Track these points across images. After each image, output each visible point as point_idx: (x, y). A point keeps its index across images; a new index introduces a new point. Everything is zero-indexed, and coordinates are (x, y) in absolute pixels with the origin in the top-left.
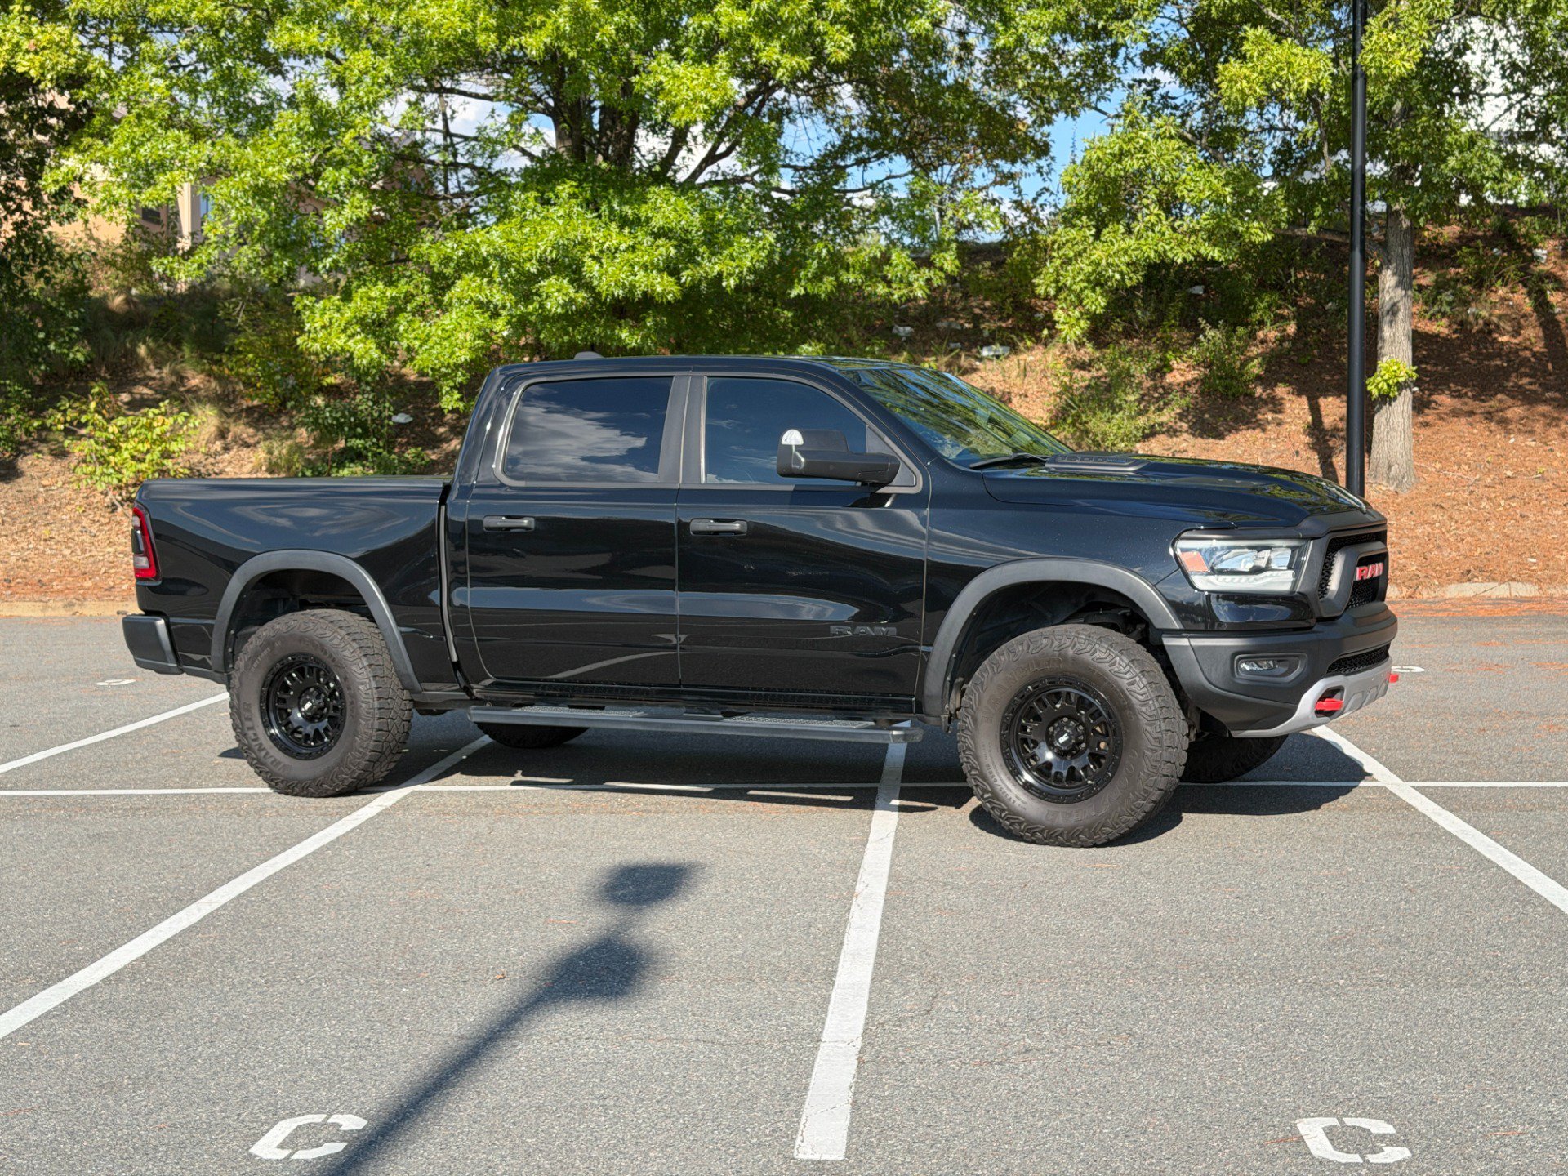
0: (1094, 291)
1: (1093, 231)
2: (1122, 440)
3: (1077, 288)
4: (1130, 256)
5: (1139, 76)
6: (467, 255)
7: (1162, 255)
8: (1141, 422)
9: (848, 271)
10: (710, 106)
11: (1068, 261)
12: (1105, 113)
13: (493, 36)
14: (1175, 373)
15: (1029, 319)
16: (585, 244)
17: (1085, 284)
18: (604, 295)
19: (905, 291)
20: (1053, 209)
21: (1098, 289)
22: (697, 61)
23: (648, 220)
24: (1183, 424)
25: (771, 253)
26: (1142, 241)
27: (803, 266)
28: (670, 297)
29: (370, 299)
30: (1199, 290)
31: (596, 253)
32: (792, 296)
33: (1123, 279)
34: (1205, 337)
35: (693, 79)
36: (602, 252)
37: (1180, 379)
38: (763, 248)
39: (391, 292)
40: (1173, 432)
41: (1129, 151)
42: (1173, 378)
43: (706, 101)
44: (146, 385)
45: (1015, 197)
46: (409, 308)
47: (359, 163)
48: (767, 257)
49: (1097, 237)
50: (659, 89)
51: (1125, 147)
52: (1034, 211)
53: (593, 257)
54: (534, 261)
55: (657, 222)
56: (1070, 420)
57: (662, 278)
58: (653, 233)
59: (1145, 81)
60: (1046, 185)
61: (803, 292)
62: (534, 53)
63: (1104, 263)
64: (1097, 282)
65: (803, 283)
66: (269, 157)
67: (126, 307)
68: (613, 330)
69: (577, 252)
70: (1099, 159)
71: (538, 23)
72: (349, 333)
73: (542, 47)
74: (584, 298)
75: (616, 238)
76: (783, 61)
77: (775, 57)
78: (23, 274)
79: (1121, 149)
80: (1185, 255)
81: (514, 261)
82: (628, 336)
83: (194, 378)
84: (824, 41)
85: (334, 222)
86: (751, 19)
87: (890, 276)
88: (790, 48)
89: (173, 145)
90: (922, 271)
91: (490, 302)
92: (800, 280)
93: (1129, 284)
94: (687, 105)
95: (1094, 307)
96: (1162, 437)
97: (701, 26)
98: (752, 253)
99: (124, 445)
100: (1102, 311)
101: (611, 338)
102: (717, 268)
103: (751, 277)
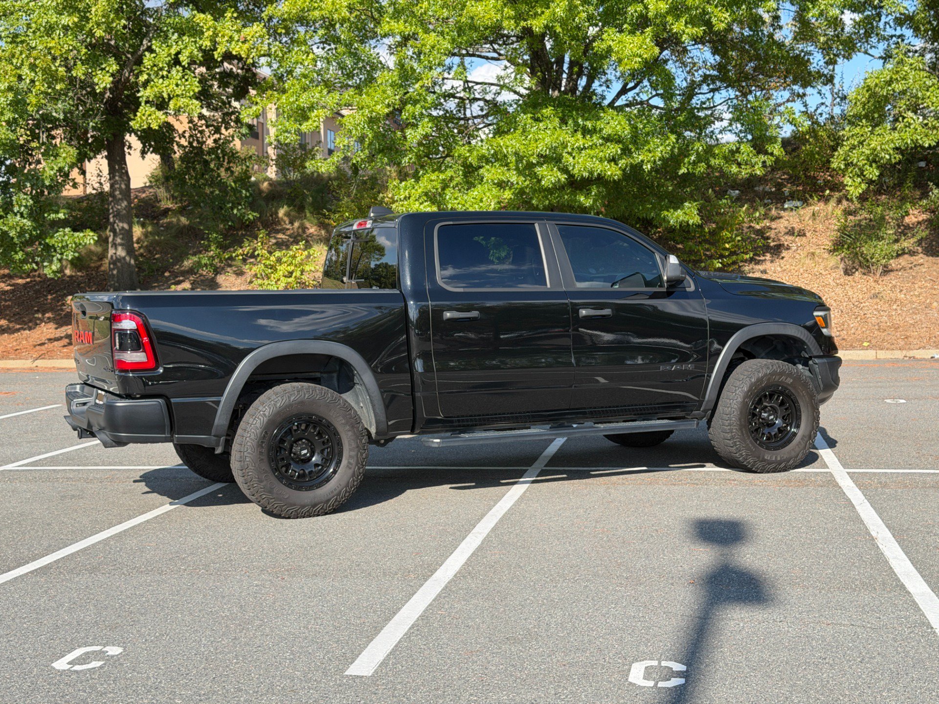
0: (871, 166)
1: (870, 129)
2: (884, 258)
3: (861, 164)
4: (895, 144)
5: (893, 33)
6: (496, 153)
7: (915, 142)
8: (896, 247)
9: (715, 158)
10: (642, 59)
11: (853, 147)
12: (872, 56)
13: (512, 22)
14: (911, 216)
15: (815, 184)
16: (564, 145)
17: (866, 162)
18: (576, 176)
19: (749, 171)
20: (827, 116)
21: (874, 165)
22: (632, 32)
23: (601, 130)
24: (919, 248)
25: (673, 147)
26: (902, 134)
27: (688, 156)
28: (616, 178)
29: (431, 181)
30: (922, 164)
31: (570, 150)
32: (680, 174)
33: (890, 158)
34: (933, 193)
35: (631, 43)
36: (573, 149)
37: (914, 220)
38: (668, 145)
39: (442, 176)
40: (912, 253)
41: (897, 79)
42: (910, 220)
43: (640, 56)
44: (284, 234)
45: (804, 109)
46: (451, 185)
47: (425, 100)
48: (671, 150)
49: (872, 132)
50: (609, 50)
51: (894, 77)
52: (815, 117)
53: (568, 153)
54: (535, 156)
55: (607, 131)
56: (846, 246)
57: (611, 166)
58: (603, 138)
59: (895, 36)
60: (823, 101)
61: (686, 171)
62: (537, 29)
63: (879, 148)
64: (874, 160)
65: (686, 166)
66: (376, 99)
67: (270, 188)
68: (575, 196)
69: (559, 150)
70: (876, 85)
71: (539, 12)
72: (420, 201)
73: (542, 26)
74: (565, 178)
75: (579, 140)
76: (687, 31)
77: (682, 28)
78: (218, 169)
79: (891, 78)
80: (930, 142)
81: (525, 156)
82: (585, 201)
83: (312, 228)
84: (710, 18)
85: (413, 136)
86: (668, 6)
87: (739, 160)
88: (692, 22)
89: (318, 95)
90: (760, 156)
91: (509, 181)
92: (685, 164)
93: (893, 161)
94: (628, 59)
95: (871, 176)
96: (906, 256)
97: (636, 11)
98: (661, 148)
99: (278, 268)
100: (876, 178)
101: (576, 201)
102: (641, 158)
103: (659, 163)
